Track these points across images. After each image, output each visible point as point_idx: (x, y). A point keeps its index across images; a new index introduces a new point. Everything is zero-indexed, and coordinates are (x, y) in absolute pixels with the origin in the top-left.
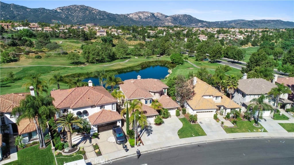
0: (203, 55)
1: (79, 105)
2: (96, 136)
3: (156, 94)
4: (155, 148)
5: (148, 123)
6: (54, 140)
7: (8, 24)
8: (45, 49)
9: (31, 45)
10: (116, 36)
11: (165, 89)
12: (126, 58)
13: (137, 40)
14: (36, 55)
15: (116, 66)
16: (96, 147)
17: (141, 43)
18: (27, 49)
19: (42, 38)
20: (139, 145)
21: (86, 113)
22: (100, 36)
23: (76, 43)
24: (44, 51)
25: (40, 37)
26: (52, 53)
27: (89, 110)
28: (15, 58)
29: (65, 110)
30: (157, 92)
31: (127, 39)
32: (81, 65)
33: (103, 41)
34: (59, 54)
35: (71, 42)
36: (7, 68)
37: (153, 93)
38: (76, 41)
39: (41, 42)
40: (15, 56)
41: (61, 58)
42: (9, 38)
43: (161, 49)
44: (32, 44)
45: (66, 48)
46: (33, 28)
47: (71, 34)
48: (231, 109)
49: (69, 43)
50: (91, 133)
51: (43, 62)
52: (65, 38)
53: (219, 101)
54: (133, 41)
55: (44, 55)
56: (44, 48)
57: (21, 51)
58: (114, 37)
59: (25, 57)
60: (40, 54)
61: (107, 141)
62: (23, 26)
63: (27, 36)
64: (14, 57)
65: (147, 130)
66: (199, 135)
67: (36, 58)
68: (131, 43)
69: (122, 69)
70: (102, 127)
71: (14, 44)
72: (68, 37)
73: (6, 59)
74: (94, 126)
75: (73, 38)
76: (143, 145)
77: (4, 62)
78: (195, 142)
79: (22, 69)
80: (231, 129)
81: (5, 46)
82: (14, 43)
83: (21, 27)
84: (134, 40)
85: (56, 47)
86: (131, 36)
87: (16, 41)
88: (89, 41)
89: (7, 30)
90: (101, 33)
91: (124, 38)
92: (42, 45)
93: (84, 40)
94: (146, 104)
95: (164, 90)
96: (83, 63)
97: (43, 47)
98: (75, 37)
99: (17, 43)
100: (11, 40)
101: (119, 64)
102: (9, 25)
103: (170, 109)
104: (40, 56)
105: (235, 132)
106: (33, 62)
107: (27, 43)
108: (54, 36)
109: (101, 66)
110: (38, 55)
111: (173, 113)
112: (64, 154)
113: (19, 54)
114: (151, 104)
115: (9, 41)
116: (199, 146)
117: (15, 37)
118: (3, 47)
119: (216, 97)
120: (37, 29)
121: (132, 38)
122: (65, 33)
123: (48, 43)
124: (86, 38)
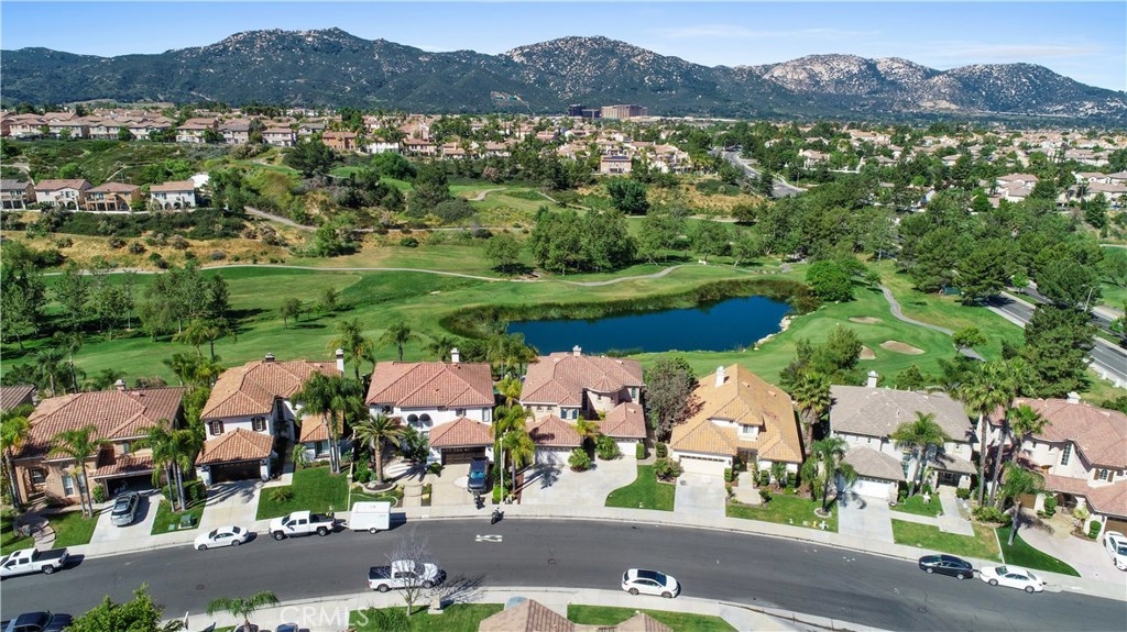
1: (414, 402)
2: (437, 470)
3: (603, 397)
4: (539, 514)
5: (557, 462)
6: (357, 463)
7: (347, 135)
8: (431, 218)
9: (397, 204)
10: (662, 177)
11: (634, 388)
12: (671, 259)
13: (735, 193)
14: (406, 236)
15: (620, 289)
16: (428, 489)
17: (744, 207)
18: (386, 216)
19: (428, 184)
20: (510, 502)
21: (426, 419)
22: (611, 174)
23: (526, 198)
24: (427, 223)
25: (424, 182)
26: (450, 231)
27: (433, 414)
28: (350, 245)
29: (388, 409)
30: (605, 395)
31: (701, 186)
32: (521, 274)
33: (612, 194)
34: (468, 236)
35: (511, 195)
36: (326, 272)
37: (596, 396)
38: (529, 192)
39: (423, 196)
40: (352, 237)
41: (470, 248)
42: (344, 182)
43: (807, 233)
44: (399, 200)
45: (490, 216)
46: (412, 146)
47: (519, 166)
49: (504, 200)
50: (429, 463)
51: (420, 261)
52: (499, 182)
53: (751, 438)
54: (722, 196)
55: (428, 236)
56: (431, 215)
57: (367, 220)
58: (649, 181)
59: (376, 242)
60: (416, 235)
61: (452, 482)
62: (387, 141)
63: (392, 172)
64: (349, 240)
65: (547, 476)
66: (654, 508)
67: (402, 244)
68: (712, 204)
69: (631, 303)
70: (452, 455)
71: (353, 203)
72: (507, 179)
73: (327, 247)
74: (436, 448)
75: (521, 180)
76: (519, 503)
77: (322, 254)
78: (633, 519)
79: (361, 278)
80: (745, 508)
81: (332, 205)
82: (356, 200)
83: (381, 143)
84: (725, 193)
85: (465, 211)
86: (717, 176)
87: (361, 192)
88: (569, 192)
89: (344, 155)
90: (615, 166)
91: (692, 184)
92: (424, 206)
93: (555, 188)
94: (563, 420)
95: (630, 390)
96: (527, 271)
97: (427, 213)
98: (529, 176)
99: (361, 199)
100: (347, 189)
101: (632, 282)
102: (352, 138)
103: (623, 439)
104: (415, 241)
105: (748, 518)
106: (391, 259)
107: (386, 198)
108: (468, 173)
109: (574, 286)
110: (409, 236)
111: (629, 449)
112: (365, 490)
113: (361, 233)
114: (575, 421)
115: (341, 193)
116: (634, 528)
117: (358, 180)
118: (327, 210)
119: (746, 426)
120: (423, 151)
121: (718, 183)
122: (499, 163)
123: (442, 200)
124: (562, 180)
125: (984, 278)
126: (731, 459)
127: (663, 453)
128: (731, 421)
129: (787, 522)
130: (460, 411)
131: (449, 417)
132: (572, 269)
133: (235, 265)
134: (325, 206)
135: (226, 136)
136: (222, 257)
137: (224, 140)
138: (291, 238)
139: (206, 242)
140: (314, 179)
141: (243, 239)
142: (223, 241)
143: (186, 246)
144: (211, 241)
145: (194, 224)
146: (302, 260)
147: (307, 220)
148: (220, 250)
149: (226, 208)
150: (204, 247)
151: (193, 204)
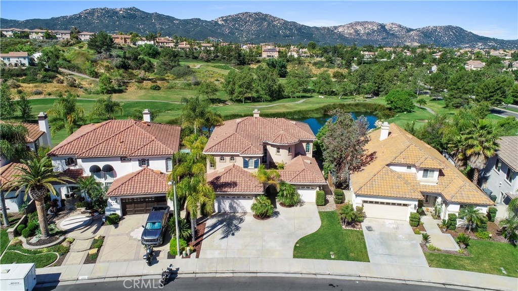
0: (460, 97)
1: (95, 152)
2: (115, 221)
3: (281, 150)
4: (220, 269)
5: (239, 210)
6: (29, 216)
7: (126, 36)
8: (169, 76)
9: (150, 68)
10: (294, 60)
11: (308, 142)
12: (303, 97)
13: (333, 68)
14: (153, 84)
15: (277, 108)
16: (98, 244)
17: (340, 72)
18: (141, 73)
19: (167, 57)
20: (187, 256)
21: (109, 170)
22: (267, 58)
23: (223, 68)
24: (167, 78)
25: (165, 56)
26: (180, 82)
27: (116, 165)
28: (121, 88)
29: (71, 161)
30: (283, 147)
31: (315, 64)
32: (219, 103)
33: (269, 67)
34: (189, 85)
35: (214, 67)
37: (275, 149)
38: (224, 66)
39: (165, 64)
40: (122, 84)
41: (190, 91)
42: (119, 56)
43: (376, 83)
44: (151, 67)
45: (202, 75)
47: (219, 54)
48: (463, 206)
49: (210, 68)
50: (107, 213)
51: (161, 97)
52: (208, 61)
53: (432, 182)
55: (166, 84)
56: (169, 74)
57: (132, 76)
58: (288, 61)
59: (136, 87)
60: (160, 84)
61: (128, 234)
62: (147, 40)
63: (149, 54)
64: (120, 86)
65: (229, 225)
66: (348, 258)
67: (151, 88)
70: (130, 205)
71: (124, 67)
72: (213, 60)
73: (106, 88)
74: (115, 198)
75: (221, 60)
76: (197, 257)
77: (102, 92)
78: (328, 273)
79: (123, 104)
80: (446, 256)
81: (112, 68)
82: (126, 65)
83: (144, 41)
84: (328, 67)
85: (189, 72)
86: (323, 59)
87: (129, 62)
88: (246, 67)
89: (124, 46)
90: (269, 54)
91: (310, 63)
92: (165, 69)
93: (238, 64)
94: (246, 169)
95: (304, 145)
96: (224, 102)
97: (167, 73)
98: (224, 58)
99: (129, 65)
100: (121, 59)
101: (283, 105)
102: (128, 38)
103: (303, 187)
104: (159, 87)
105: (455, 268)
106: (144, 95)
107: (144, 65)
108: (191, 56)
109: (250, 108)
110: (155, 84)
111: (309, 196)
112: (25, 246)
113: (127, 82)
114: (257, 170)
115: (118, 61)
116: (331, 285)
117: (127, 55)
118: (109, 70)
119: (426, 170)
120: (168, 45)
121: (324, 62)
122: (208, 52)
123: (175, 66)
124: (242, 61)
125: (492, 96)
126: (417, 203)
127: (340, 199)
128: (409, 167)
129: (499, 272)
130: (143, 161)
131: (133, 167)
132: (248, 101)
133: (48, 97)
134: (108, 69)
135: (57, 36)
136: (40, 93)
137: (57, 38)
138: (85, 84)
139: (31, 85)
140: (102, 54)
141: (55, 83)
142: (42, 84)
143: (18, 86)
144: (35, 84)
145: (25, 75)
146: (90, 96)
147: (96, 75)
148: (40, 89)
149: (47, 67)
150: (30, 87)
151: (27, 64)
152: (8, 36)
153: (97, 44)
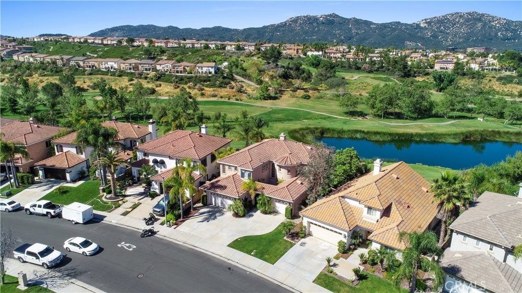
1: (157, 150)
2: (153, 196)
3: (281, 169)
4: (178, 239)
7: (299, 47)
8: (323, 86)
9: (308, 78)
14: (305, 93)
16: (136, 206)
19: (324, 68)
20: (170, 226)
21: (163, 163)
22: (440, 70)
23: (383, 80)
24: (319, 88)
25: (322, 68)
26: (330, 93)
27: (166, 160)
28: (276, 95)
29: (146, 154)
31: (500, 79)
32: (359, 116)
34: (338, 96)
35: (374, 78)
36: (258, 107)
38: (385, 78)
39: (322, 75)
40: (278, 92)
42: (283, 67)
44: (309, 77)
45: (355, 86)
47: (384, 64)
49: (367, 80)
51: (307, 106)
52: (370, 72)
54: (516, 86)
55: (317, 94)
56: (323, 85)
57: (290, 85)
58: (463, 74)
59: (289, 95)
60: (311, 94)
63: (312, 64)
64: (276, 93)
65: (212, 215)
66: (260, 258)
67: (302, 97)
68: (506, 90)
71: (285, 76)
72: (376, 70)
73: (263, 95)
75: (385, 71)
76: (175, 228)
77: (260, 98)
79: (271, 110)
81: (275, 77)
82: (287, 75)
83: (313, 51)
84: (518, 83)
85: (343, 83)
86: (514, 74)
87: (292, 72)
88: (410, 79)
89: (294, 57)
90: (442, 66)
91: (494, 77)
92: (321, 80)
93: (402, 76)
94: (242, 179)
96: (364, 115)
97: (321, 83)
98: (389, 69)
99: (290, 75)
100: (283, 69)
102: (300, 49)
104: (309, 96)
106: (294, 103)
107: (303, 75)
108: (354, 67)
110: (307, 93)
112: (103, 198)
113: (284, 91)
114: (248, 180)
115: (281, 71)
116: (230, 269)
117: (291, 66)
118: (272, 79)
119: (370, 208)
120: (335, 56)
121: (514, 77)
122: (373, 63)
123: (331, 77)
124: (407, 73)
126: (347, 234)
128: (361, 203)
133: (220, 100)
134: (272, 77)
135: (245, 48)
136: (215, 96)
138: (249, 91)
139: (211, 89)
140: (270, 65)
141: (228, 89)
142: (219, 89)
143: (202, 90)
144: (214, 89)
145: (209, 81)
146: (250, 100)
147: (260, 82)
148: (216, 93)
149: (226, 75)
150: (210, 91)
151: (213, 73)
152: (212, 48)
153: (267, 56)
